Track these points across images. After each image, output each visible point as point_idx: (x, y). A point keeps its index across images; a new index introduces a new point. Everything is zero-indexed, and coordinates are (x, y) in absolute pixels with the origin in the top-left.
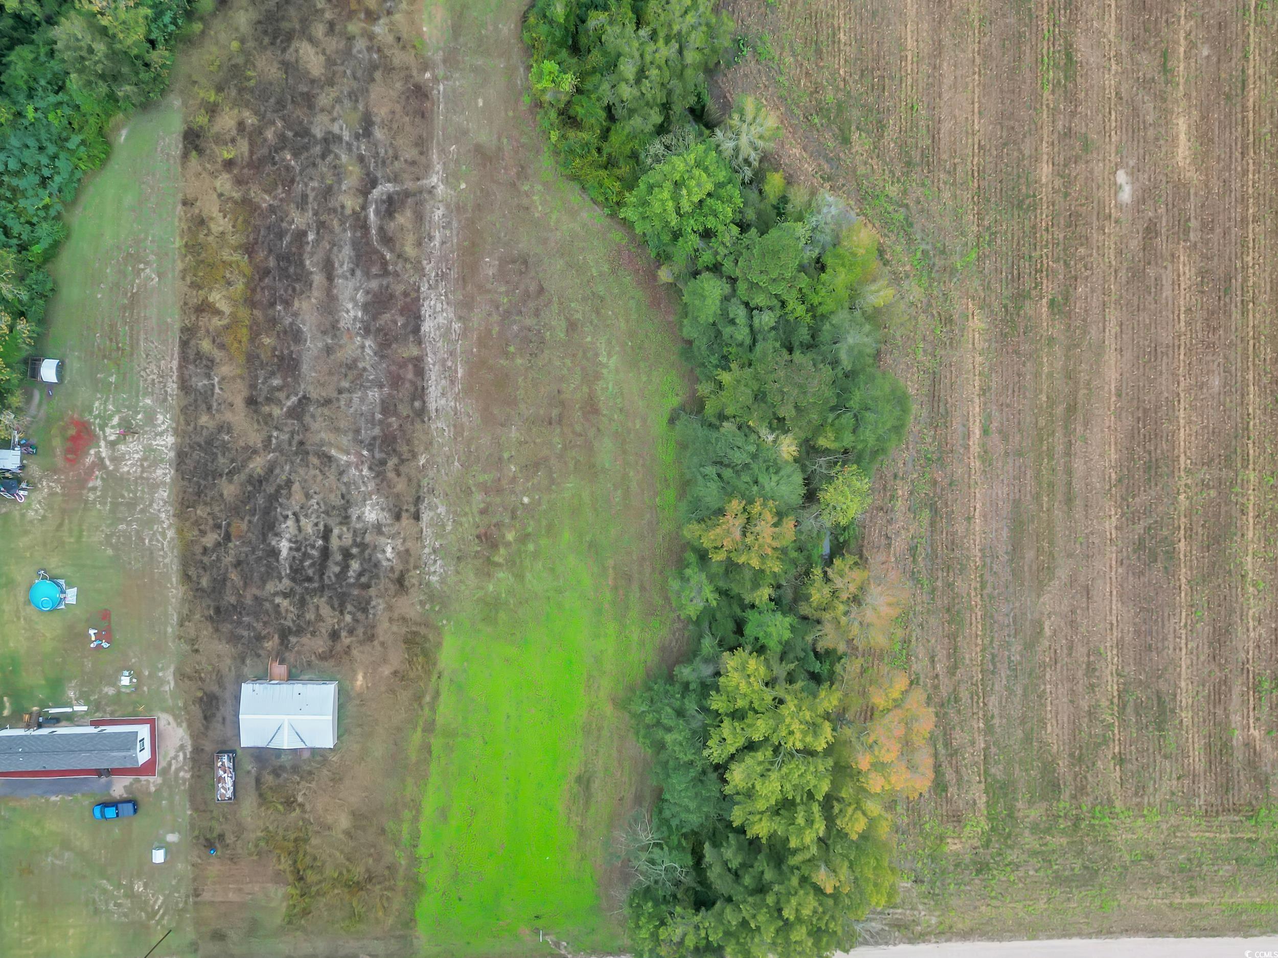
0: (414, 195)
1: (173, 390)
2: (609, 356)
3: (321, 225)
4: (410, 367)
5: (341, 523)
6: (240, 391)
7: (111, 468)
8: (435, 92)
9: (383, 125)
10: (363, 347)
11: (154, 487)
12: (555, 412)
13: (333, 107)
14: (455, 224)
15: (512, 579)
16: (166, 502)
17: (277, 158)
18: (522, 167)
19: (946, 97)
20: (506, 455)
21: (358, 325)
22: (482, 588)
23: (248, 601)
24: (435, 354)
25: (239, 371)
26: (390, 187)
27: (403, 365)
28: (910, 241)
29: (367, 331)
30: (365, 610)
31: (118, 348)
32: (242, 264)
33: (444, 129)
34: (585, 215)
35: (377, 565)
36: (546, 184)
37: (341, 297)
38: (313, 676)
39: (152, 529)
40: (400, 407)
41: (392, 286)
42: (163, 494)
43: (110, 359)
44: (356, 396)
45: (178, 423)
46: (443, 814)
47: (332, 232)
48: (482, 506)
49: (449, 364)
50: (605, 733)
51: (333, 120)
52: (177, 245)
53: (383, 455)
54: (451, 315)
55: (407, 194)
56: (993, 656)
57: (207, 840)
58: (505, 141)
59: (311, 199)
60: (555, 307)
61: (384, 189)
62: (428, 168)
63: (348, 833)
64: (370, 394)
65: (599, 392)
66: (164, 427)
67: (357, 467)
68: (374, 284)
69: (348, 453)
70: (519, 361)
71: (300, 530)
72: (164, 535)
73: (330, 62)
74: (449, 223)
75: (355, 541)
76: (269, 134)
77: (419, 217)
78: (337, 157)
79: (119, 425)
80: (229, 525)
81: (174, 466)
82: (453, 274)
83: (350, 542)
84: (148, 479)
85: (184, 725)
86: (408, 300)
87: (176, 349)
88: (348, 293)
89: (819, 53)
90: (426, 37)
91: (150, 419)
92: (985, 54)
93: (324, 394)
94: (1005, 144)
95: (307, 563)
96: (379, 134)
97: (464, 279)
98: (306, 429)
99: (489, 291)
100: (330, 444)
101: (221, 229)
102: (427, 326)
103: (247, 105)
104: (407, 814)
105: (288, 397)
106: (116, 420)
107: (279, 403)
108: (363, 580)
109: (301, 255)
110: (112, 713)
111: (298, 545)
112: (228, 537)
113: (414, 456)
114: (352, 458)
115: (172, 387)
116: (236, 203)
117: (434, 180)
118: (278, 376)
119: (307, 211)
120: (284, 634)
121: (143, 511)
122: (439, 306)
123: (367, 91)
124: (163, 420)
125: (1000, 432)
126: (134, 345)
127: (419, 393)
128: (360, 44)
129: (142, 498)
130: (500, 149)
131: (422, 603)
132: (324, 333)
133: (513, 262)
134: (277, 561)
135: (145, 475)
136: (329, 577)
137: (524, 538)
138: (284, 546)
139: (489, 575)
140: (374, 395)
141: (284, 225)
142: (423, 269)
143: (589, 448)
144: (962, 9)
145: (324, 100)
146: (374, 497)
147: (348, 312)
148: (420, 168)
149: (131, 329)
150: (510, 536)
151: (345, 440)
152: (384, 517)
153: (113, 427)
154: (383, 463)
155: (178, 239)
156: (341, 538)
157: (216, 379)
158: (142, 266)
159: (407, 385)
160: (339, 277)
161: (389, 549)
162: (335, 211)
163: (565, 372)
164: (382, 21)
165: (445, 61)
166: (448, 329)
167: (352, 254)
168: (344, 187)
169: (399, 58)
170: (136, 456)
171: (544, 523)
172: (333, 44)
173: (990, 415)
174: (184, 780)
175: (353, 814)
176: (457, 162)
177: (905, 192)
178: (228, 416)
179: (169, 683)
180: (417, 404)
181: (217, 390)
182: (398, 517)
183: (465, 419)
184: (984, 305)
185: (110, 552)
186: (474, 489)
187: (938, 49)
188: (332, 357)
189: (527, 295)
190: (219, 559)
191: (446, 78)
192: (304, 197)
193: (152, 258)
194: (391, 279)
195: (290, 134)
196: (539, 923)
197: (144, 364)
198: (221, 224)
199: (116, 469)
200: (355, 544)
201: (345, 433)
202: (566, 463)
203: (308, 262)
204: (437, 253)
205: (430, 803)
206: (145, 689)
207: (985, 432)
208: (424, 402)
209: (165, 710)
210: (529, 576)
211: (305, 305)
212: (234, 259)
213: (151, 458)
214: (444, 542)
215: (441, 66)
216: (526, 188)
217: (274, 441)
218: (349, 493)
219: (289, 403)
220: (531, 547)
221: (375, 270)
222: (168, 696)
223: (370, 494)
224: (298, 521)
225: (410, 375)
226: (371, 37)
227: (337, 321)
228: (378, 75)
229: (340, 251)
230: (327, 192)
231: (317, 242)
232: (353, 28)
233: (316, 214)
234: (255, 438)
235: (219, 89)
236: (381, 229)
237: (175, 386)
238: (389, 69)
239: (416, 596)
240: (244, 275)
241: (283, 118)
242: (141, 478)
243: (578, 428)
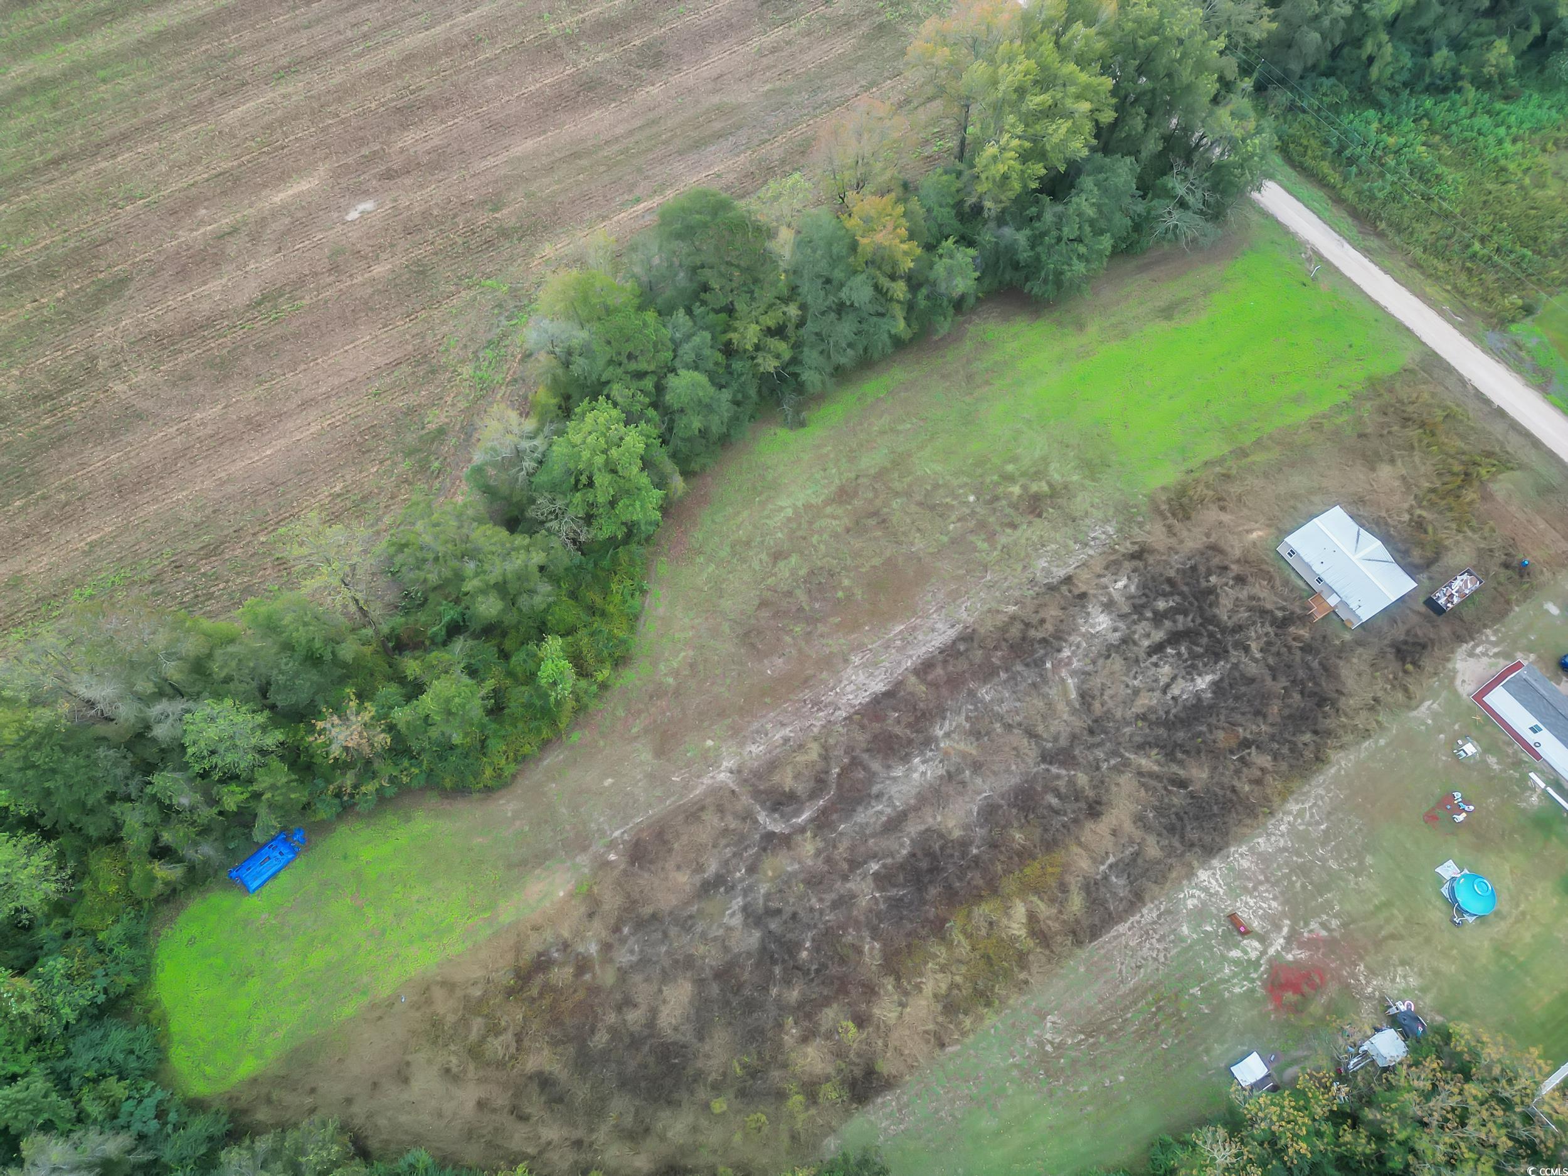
0: (753, 785)
1: (1151, 910)
2: (782, 509)
3: (855, 864)
4: (930, 677)
5: (1135, 643)
6: (1094, 832)
7: (1287, 922)
8: (626, 837)
9: (700, 868)
10: (947, 735)
11: (1264, 859)
12: (872, 522)
13: (715, 939)
14: (756, 725)
15: (1052, 466)
16: (1269, 835)
17: (814, 967)
18: (651, 697)
19: (352, 375)
20: (945, 539)
21: (929, 754)
22: (1082, 485)
23: (1283, 682)
24: (899, 663)
25: (1075, 849)
26: (762, 817)
27: (934, 685)
28: (505, 336)
29: (928, 742)
30: (1194, 568)
31: (1159, 1009)
32: (959, 923)
33: (661, 800)
34: (661, 610)
35: (1143, 586)
36: (655, 664)
37: (914, 792)
38: (1293, 576)
39: (1307, 830)
40: (977, 661)
41: (864, 745)
42: (1262, 843)
43: (1178, 1012)
44: (1003, 709)
45: (1179, 880)
46: (1298, 399)
47: (852, 849)
48: (1009, 531)
49: (898, 643)
50: (1113, 320)
51: (730, 929)
52: (995, 1018)
53: (1037, 646)
54: (849, 671)
55: (756, 794)
56: (815, 109)
57: (1522, 576)
58: (634, 730)
59: (833, 896)
60: (771, 581)
61: (769, 823)
62: (715, 791)
63: (1392, 461)
64: (988, 698)
65: (823, 497)
66: (1197, 893)
67: (1069, 664)
68: (876, 766)
69: (1063, 680)
70: (846, 582)
71: (1174, 679)
72: (1301, 813)
73: (666, 977)
74: (758, 732)
75: (1139, 620)
76: (794, 995)
77: (773, 765)
78: (768, 897)
79: (1237, 945)
80: (1232, 752)
81: (1224, 852)
82: (807, 694)
83: (1144, 623)
84: (1263, 872)
85: (1450, 666)
86: (866, 721)
87: (1106, 938)
88: (905, 788)
89: (365, 499)
90: (569, 887)
91: (1200, 915)
92: (293, 366)
93: (1025, 741)
94: (371, 309)
95: (1200, 650)
96: (712, 868)
97: (806, 681)
98: (1074, 737)
99: (800, 651)
100: (1069, 703)
101: (940, 976)
102: (878, 686)
103: (779, 1046)
104: (1327, 426)
105: (1058, 777)
106: (1235, 954)
107: (1071, 782)
108: (1167, 589)
109: (902, 867)
110: (1510, 744)
111: (1191, 671)
112: (1246, 744)
113: (1013, 618)
114: (1064, 673)
115: (1148, 913)
116: (898, 979)
117: (723, 776)
118: (1045, 803)
119: (850, 890)
120: (1282, 624)
121: (1299, 854)
122: (849, 689)
123: (671, 913)
124: (1190, 898)
125: (631, 191)
126: (1139, 994)
127: (949, 652)
128: (624, 957)
129: (1287, 863)
130: (646, 731)
131: (1141, 525)
132: (963, 783)
133: (753, 646)
134: (1221, 680)
135: (1262, 878)
136: (1193, 621)
137: (1009, 478)
138: (1203, 682)
139: (1066, 487)
140: (986, 693)
141: (882, 906)
142: (824, 727)
143: (881, 475)
144: (257, 404)
145: (711, 957)
146: (1083, 630)
147: (924, 774)
148: (721, 800)
149: (1125, 1009)
150: (1016, 490)
151: (1053, 692)
152: (1094, 609)
153: (1245, 952)
154: (1044, 641)
155: (987, 1022)
156: (1148, 634)
157: (1102, 868)
158: (1049, 1048)
159: (951, 668)
160: (895, 807)
161: (1120, 584)
162: (828, 860)
163: (825, 536)
164: (581, 949)
165: (584, 849)
166: (864, 666)
167: (860, 809)
168: (797, 866)
169: (611, 902)
170: (1251, 902)
171: (979, 471)
172: (642, 991)
173: (622, 204)
174: (1495, 632)
175: (1373, 469)
176: (689, 764)
177: (463, 362)
178: (1128, 827)
179: (1429, 708)
180: (962, 648)
181: (1111, 860)
182: (1083, 596)
183: (941, 596)
184: (528, 254)
185: (1369, 860)
186: (999, 547)
187: (305, 405)
188: (982, 759)
189: (776, 615)
190: (1273, 738)
191: (602, 833)
192: (835, 905)
193: (1030, 1042)
194: (857, 752)
195: (777, 970)
196: (1307, 281)
197: (1152, 966)
198: (933, 983)
199: (1284, 915)
200: (1142, 618)
201: (1045, 696)
202: (910, 486)
203: (904, 852)
204: (797, 724)
205: (1302, 414)
206: (1456, 727)
207: (638, 201)
208: (954, 642)
209: (1455, 693)
210: (1037, 454)
211: (951, 824)
212: (961, 937)
213: (1239, 883)
214: (1071, 543)
215: (593, 849)
216: (670, 680)
217: (1113, 762)
218: (1100, 655)
219: (1063, 772)
220: (1010, 468)
221: (861, 774)
222: (1441, 700)
223: (1083, 635)
224: (1168, 686)
225: (940, 670)
226: (606, 947)
227: (941, 777)
228: (648, 910)
229: (867, 824)
230: (814, 881)
231: (874, 856)
232: (607, 977)
233: (845, 878)
234: (1126, 782)
235: (781, 1096)
236: (813, 795)
237: (1145, 911)
238: (631, 905)
239: (1139, 535)
240: (970, 912)
241: (765, 989)
242: (1267, 880)
243: (870, 495)
